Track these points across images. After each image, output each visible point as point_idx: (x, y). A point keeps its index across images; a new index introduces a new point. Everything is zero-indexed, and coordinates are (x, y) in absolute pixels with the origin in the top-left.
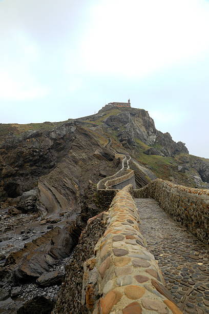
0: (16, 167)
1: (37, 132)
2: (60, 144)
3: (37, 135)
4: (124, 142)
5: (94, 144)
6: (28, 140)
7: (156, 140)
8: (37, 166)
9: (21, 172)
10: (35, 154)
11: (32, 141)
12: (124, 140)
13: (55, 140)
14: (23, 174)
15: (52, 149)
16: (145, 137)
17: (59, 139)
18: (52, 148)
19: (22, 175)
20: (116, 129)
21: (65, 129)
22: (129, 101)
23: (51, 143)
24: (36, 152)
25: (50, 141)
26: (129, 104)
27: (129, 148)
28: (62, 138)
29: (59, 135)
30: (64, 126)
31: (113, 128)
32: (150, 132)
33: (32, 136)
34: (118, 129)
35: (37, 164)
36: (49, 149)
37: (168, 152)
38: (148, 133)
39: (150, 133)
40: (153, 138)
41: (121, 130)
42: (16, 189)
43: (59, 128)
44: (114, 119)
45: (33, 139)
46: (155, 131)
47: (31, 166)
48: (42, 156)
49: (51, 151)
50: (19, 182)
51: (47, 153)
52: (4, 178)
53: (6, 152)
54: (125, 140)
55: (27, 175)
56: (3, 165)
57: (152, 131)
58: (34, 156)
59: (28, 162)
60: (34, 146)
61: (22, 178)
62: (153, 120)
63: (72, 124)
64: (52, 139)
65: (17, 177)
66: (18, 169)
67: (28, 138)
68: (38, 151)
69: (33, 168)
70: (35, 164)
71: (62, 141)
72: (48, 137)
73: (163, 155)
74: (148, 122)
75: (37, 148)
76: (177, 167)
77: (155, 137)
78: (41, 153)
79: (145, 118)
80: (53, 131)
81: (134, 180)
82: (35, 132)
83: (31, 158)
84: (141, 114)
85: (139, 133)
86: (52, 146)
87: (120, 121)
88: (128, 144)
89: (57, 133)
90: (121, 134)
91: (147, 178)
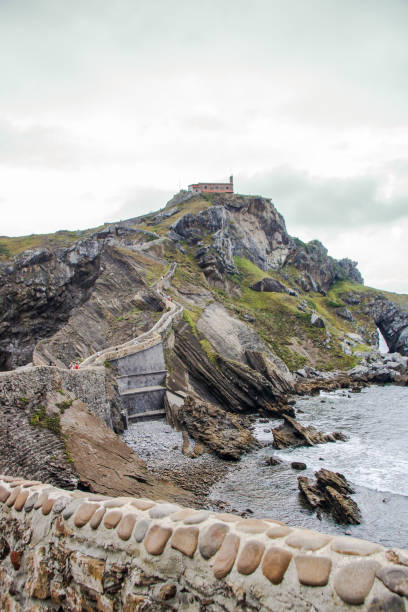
0: (4, 320)
1: (44, 253)
2: (87, 274)
3: (43, 259)
4: (209, 268)
5: (135, 281)
6: (25, 269)
7: (288, 257)
8: (43, 317)
9: (14, 330)
10: (38, 295)
11: (33, 270)
12: (208, 265)
13: (78, 266)
14: (18, 333)
15: (71, 283)
16: (263, 254)
17: (86, 264)
18: (72, 281)
19: (16, 335)
20: (195, 241)
21: (96, 245)
22: (231, 178)
23: (69, 273)
24: (40, 291)
25: (68, 269)
26: (230, 186)
27: (219, 279)
28: (92, 263)
29: (85, 256)
30: (95, 238)
31: (189, 241)
32: (274, 242)
33: (33, 262)
34: (199, 243)
35: (45, 315)
36: (66, 285)
37: (311, 284)
38: (271, 244)
39: (275, 244)
40: (281, 255)
41: (204, 244)
42: (5, 361)
43: (85, 244)
44: (193, 221)
45: (36, 266)
46: (286, 240)
47: (33, 317)
48: (52, 299)
49: (70, 287)
50: (11, 348)
51: (63, 291)
54: (212, 264)
55: (26, 335)
57: (280, 239)
58: (38, 299)
59: (27, 311)
60: (37, 281)
61: (16, 342)
62: (281, 217)
63: (109, 233)
64: (71, 265)
65: (7, 340)
66: (8, 324)
67: (26, 266)
68: (44, 289)
69: (36, 322)
70: (39, 314)
71: (91, 267)
72: (64, 262)
73: (293, 291)
74: (269, 221)
75: (42, 285)
76: (308, 317)
77: (286, 251)
78: (51, 294)
79: (264, 214)
80: (74, 250)
81: (160, 349)
82: (38, 253)
83: (32, 303)
84: (255, 207)
85: (248, 246)
86: (71, 278)
87: (204, 225)
88: (217, 272)
89: (81, 252)
90: (203, 254)
91: (201, 345)
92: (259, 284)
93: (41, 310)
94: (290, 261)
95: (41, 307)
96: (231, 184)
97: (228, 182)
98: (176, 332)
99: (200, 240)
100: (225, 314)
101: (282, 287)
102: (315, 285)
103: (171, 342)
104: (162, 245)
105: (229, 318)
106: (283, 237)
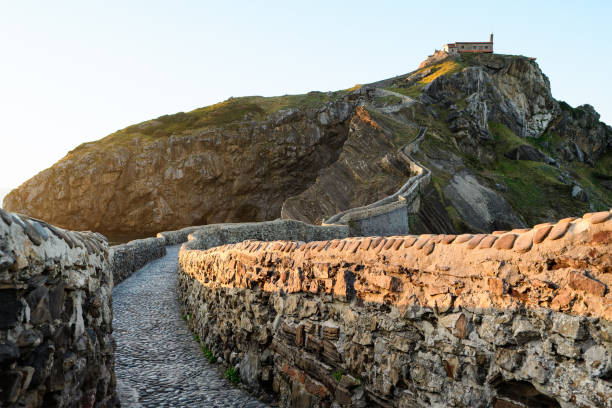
0: (256, 176)
1: (295, 113)
2: (336, 135)
3: (295, 118)
4: (461, 133)
5: (383, 144)
6: (278, 128)
7: (550, 124)
8: (292, 176)
9: (265, 186)
10: (289, 154)
11: (285, 130)
12: (461, 129)
13: (328, 126)
14: (268, 189)
15: (321, 143)
16: (521, 119)
17: (336, 125)
18: (322, 141)
19: (267, 191)
20: (448, 105)
21: (347, 106)
23: (319, 134)
24: (291, 150)
25: (318, 129)
26: (490, 45)
27: (471, 145)
28: (342, 124)
29: (335, 118)
30: (346, 99)
31: (441, 104)
32: (536, 106)
33: (284, 122)
34: (452, 107)
35: (294, 173)
36: (315, 145)
37: (576, 154)
38: (531, 108)
39: (537, 109)
40: (543, 120)
41: (457, 108)
43: (338, 106)
44: (447, 84)
45: (288, 125)
46: (550, 104)
47: (282, 175)
48: (302, 157)
49: (320, 147)
50: (261, 204)
51: (313, 151)
52: (237, 195)
53: (241, 150)
54: (465, 129)
55: (276, 191)
56: (234, 174)
57: (543, 103)
58: (288, 158)
59: (278, 169)
60: (288, 140)
61: (266, 197)
62: (546, 79)
63: (360, 94)
64: (320, 125)
65: (258, 195)
66: (260, 180)
67: (279, 125)
68: (294, 148)
69: (285, 179)
70: (289, 172)
71: (340, 128)
72: (315, 122)
73: (553, 160)
74: (532, 83)
75: (292, 144)
76: (570, 189)
77: (549, 117)
78: (301, 154)
79: (527, 75)
80: (324, 111)
81: (405, 213)
82: (290, 113)
83: (282, 162)
84: (517, 67)
85: (505, 110)
86: (321, 139)
87: (458, 88)
88: (469, 137)
89: (332, 113)
90: (456, 118)
91: (446, 212)
92: (515, 151)
93: (291, 168)
94: (553, 127)
95: (292, 165)
96: (492, 43)
97: (488, 40)
98: (422, 197)
99: (454, 104)
100: (475, 181)
101: (540, 155)
102: (581, 155)
103: (416, 207)
104: (413, 108)
105: (479, 186)
106: (546, 101)
